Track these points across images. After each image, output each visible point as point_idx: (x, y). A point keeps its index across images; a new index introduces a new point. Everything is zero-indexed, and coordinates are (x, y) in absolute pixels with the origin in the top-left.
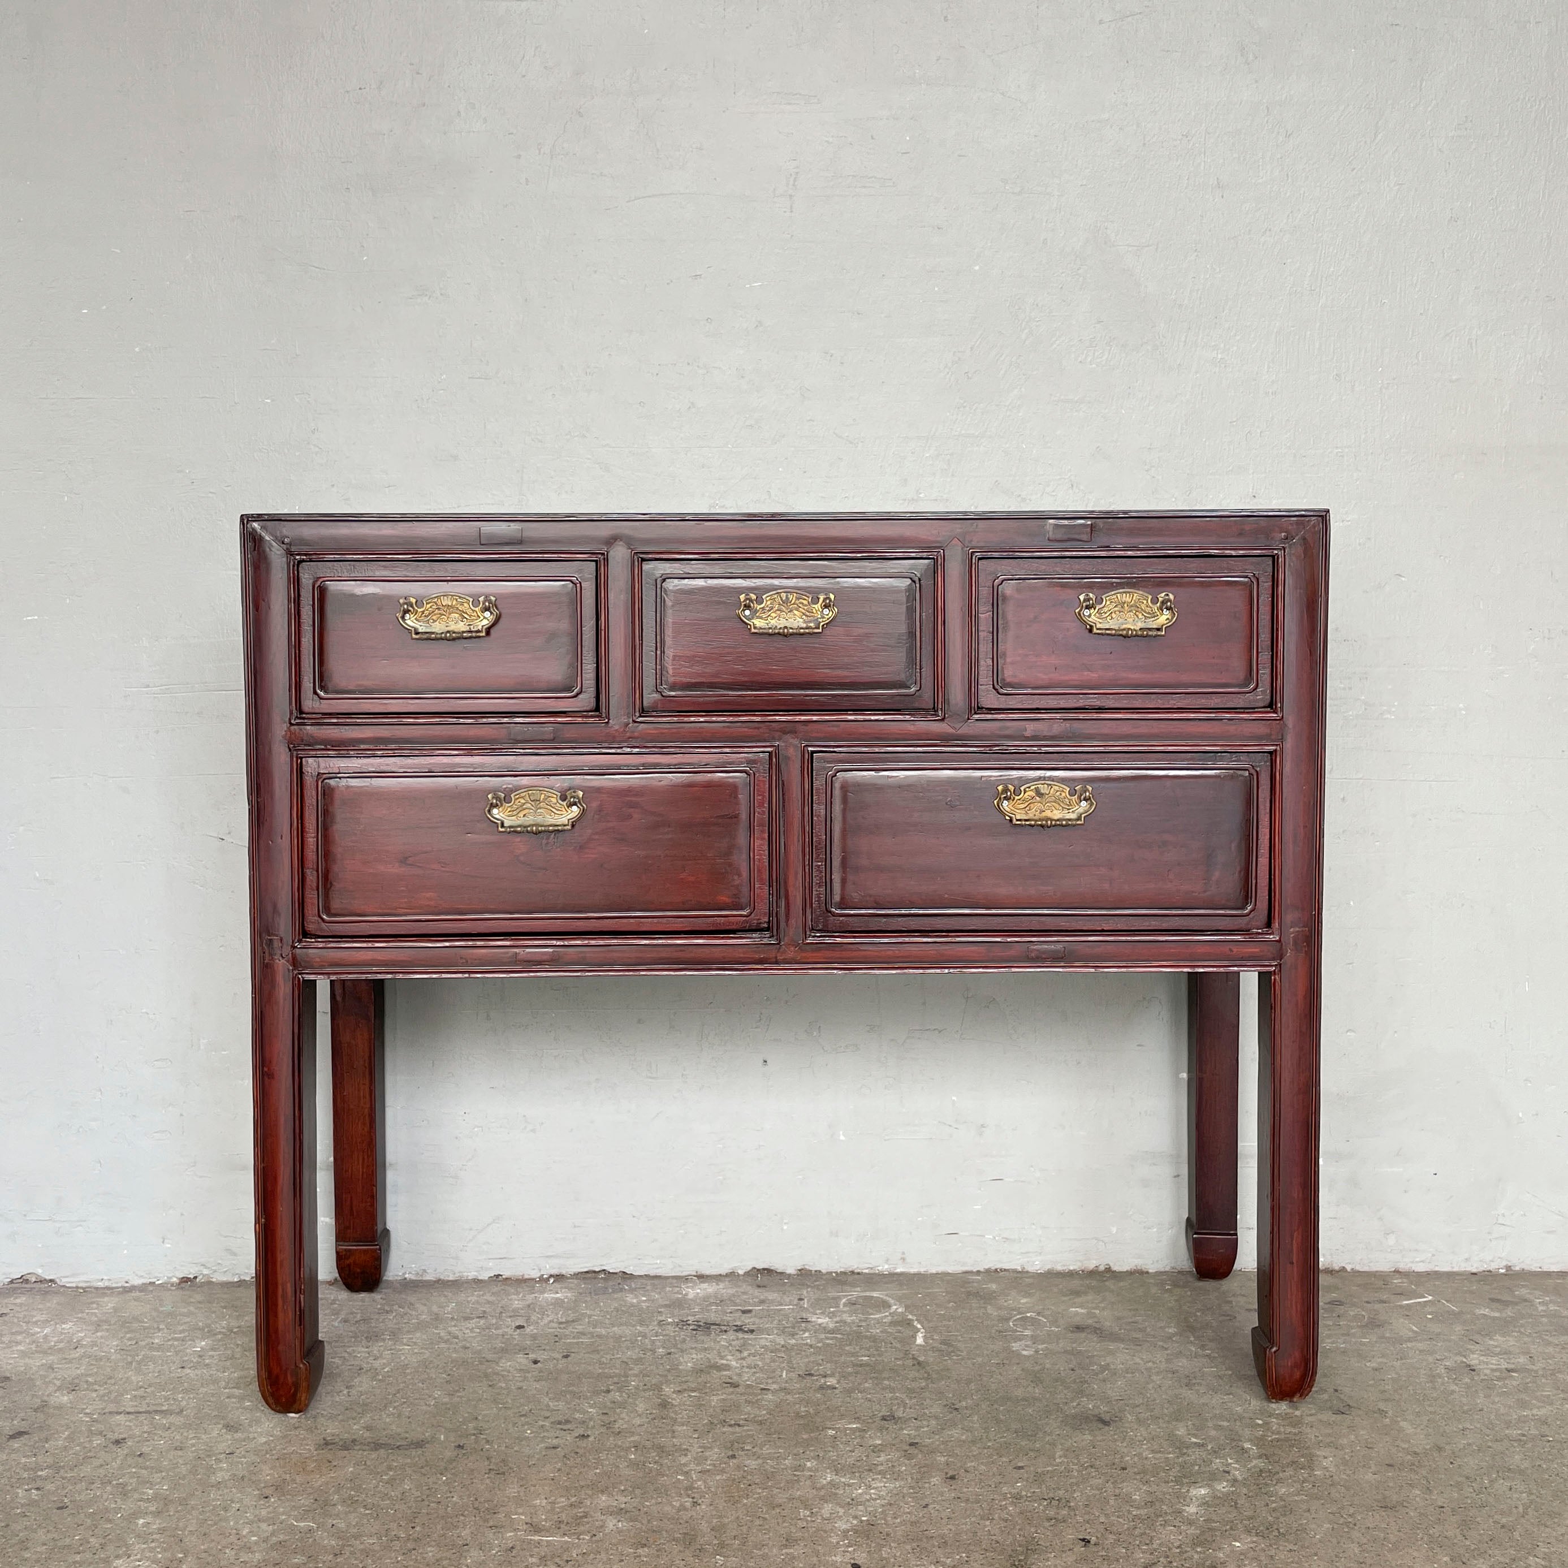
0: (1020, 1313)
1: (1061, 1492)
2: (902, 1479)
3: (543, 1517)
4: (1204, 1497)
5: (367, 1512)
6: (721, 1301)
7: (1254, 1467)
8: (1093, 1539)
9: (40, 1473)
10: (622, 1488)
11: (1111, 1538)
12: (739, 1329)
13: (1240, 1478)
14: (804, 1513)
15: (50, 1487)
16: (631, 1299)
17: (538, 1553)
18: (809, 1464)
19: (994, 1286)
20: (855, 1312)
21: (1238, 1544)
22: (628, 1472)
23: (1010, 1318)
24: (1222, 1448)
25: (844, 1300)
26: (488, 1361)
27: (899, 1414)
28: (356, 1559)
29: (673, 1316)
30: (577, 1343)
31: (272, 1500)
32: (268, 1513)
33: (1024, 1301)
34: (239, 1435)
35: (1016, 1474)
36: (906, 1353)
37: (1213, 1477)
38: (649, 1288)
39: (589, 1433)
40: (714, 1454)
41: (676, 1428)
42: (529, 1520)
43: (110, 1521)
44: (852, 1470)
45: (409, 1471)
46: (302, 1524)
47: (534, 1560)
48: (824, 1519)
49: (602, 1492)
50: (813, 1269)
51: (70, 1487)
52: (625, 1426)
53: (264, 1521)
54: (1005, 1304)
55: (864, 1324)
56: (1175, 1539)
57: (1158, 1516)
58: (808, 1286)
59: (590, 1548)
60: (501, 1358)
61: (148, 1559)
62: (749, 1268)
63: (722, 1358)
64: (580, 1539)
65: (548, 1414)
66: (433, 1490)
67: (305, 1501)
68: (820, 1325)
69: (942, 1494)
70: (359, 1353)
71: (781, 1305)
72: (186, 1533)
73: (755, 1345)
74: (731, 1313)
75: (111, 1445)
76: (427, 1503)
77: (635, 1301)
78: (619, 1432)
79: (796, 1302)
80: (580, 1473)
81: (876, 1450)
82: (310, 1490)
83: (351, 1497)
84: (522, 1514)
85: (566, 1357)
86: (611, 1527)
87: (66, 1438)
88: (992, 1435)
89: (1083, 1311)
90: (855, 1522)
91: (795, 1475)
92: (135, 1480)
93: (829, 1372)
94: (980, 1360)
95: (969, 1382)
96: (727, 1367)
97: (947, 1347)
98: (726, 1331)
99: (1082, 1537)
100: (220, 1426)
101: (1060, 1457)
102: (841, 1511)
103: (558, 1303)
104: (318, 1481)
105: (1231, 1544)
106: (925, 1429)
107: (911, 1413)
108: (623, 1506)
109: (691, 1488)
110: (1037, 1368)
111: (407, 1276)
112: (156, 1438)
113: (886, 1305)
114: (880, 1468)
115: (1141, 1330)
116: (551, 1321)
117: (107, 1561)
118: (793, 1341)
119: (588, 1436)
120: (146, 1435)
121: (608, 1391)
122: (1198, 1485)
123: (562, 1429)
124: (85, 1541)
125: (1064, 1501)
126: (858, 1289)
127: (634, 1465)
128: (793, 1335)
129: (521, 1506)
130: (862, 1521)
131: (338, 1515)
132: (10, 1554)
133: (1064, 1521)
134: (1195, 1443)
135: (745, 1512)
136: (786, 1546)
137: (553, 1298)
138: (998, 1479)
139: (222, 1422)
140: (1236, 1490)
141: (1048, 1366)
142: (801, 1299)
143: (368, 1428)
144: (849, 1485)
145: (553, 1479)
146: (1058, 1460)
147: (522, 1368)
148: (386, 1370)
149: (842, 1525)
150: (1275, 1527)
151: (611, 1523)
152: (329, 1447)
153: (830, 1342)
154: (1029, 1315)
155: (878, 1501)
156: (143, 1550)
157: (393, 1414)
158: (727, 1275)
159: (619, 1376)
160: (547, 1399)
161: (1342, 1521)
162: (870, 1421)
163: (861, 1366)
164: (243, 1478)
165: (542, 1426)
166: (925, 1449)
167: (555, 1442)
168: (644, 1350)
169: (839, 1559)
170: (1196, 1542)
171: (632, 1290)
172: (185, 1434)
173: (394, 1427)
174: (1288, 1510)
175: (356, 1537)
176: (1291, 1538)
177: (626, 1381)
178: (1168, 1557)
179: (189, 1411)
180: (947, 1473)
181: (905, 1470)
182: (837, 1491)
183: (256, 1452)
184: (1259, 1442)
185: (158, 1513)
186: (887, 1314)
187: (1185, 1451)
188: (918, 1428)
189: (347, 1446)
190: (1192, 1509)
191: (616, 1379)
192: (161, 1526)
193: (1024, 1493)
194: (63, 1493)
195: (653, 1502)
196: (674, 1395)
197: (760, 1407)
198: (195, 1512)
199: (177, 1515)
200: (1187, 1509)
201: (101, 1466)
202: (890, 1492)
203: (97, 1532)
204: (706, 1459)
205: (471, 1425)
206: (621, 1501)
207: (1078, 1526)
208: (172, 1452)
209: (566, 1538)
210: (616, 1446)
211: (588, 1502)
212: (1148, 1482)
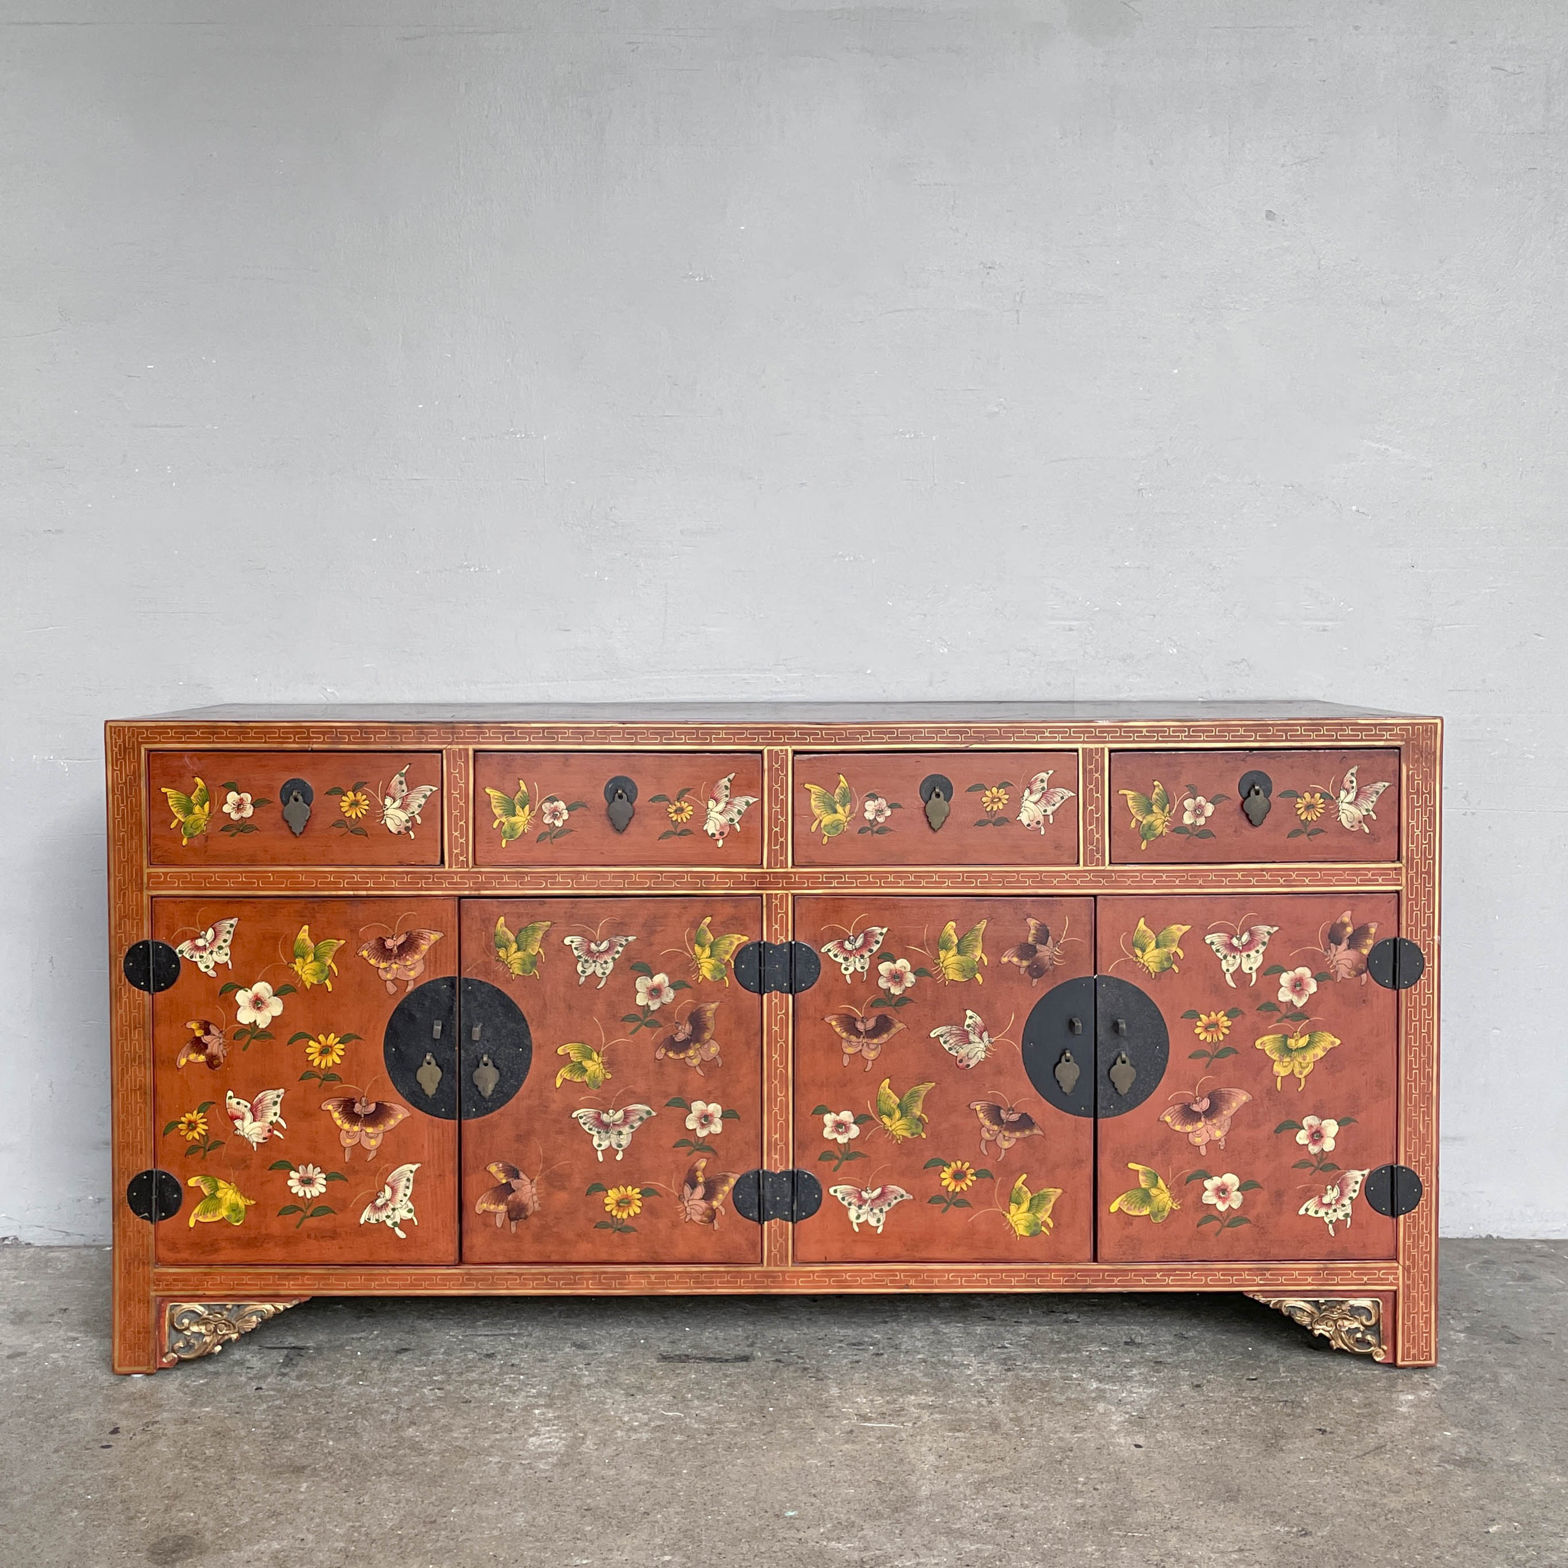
2: (1157, 1387)
3: (868, 1410)
4: (1411, 1401)
5: (721, 1405)
7: (1449, 1380)
8: (1328, 1429)
9: (435, 1378)
10: (925, 1391)
11: (1343, 1428)
15: (448, 1387)
17: (874, 1435)
18: (1074, 1376)
21: (1449, 1434)
22: (926, 1380)
27: (1138, 1340)
28: (728, 1438)
31: (638, 1397)
32: (639, 1406)
34: (587, 1352)
35: (1251, 1384)
40: (993, 1368)
42: (856, 1412)
43: (511, 1411)
44: (1111, 1379)
45: (742, 1377)
46: (671, 1414)
47: (873, 1440)
48: (1101, 1414)
49: (911, 1394)
51: (465, 1388)
53: (638, 1412)
57: (1378, 1414)
59: (915, 1432)
61: (556, 1437)
64: (904, 1426)
66: (769, 1391)
67: (666, 1398)
69: (1193, 1397)
72: (579, 1419)
78: (906, 1352)
81: (1127, 1366)
82: (666, 1390)
83: (702, 1395)
84: (849, 1408)
86: (927, 1418)
87: (443, 1354)
88: (1221, 1357)
90: (1127, 1416)
91: (1066, 1383)
92: (517, 1382)
93: (1067, 1310)
96: (978, 1307)
99: (1318, 1428)
100: (569, 1345)
101: (1284, 1372)
102: (1113, 1409)
104: (670, 1384)
108: (931, 1403)
114: (1135, 1379)
119: (882, 1354)
120: (510, 1351)
122: (1405, 1393)
125: (1296, 1402)
129: (846, 1402)
130: (1133, 1416)
131: (697, 1408)
133: (1301, 1417)
135: (1033, 1409)
136: (1076, 1433)
138: (1237, 1387)
139: (570, 1341)
143: (694, 1347)
144: (1114, 1391)
149: (1117, 1418)
150: (1476, 1422)
151: (926, 1415)
152: (668, 1360)
155: (1142, 1402)
156: (549, 1431)
161: (1530, 1418)
162: (1115, 1345)
164: (606, 1381)
165: (840, 1347)
166: (1169, 1366)
167: (856, 1358)
169: (1122, 1441)
170: (1413, 1432)
172: (542, 1351)
173: (715, 1346)
174: (1483, 1410)
175: (718, 1422)
176: (1492, 1429)
178: (1393, 1442)
179: (537, 1334)
180: (1192, 1383)
181: (1157, 1381)
182: (1105, 1395)
183: (607, 1364)
185: (546, 1406)
188: (1157, 1351)
189: (684, 1358)
190: (1403, 1409)
192: (556, 1414)
193: (1261, 1397)
194: (462, 1392)
195: (955, 1401)
196: (944, 1326)
197: (1019, 1335)
198: (578, 1405)
199: (565, 1407)
200: (1401, 1409)
201: (483, 1373)
202: (1149, 1395)
203: (503, 1418)
204: (987, 1371)
205: (781, 1346)
206: (929, 1400)
207: (1313, 1420)
208: (538, 1364)
209: (893, 1425)
210: (908, 1362)
211: (901, 1400)
212: (1362, 1391)
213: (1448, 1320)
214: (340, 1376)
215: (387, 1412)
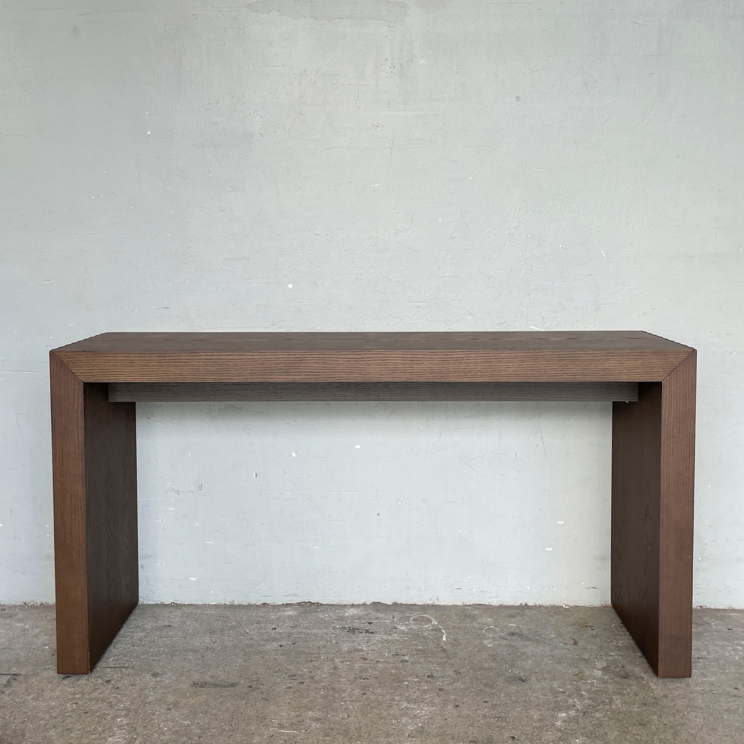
0: (488, 626)
1: (503, 714)
2: (436, 706)
3: (285, 721)
4: (564, 717)
5: (212, 717)
6: (359, 618)
7: (586, 703)
8: (516, 737)
9: (76, 696)
10: (318, 708)
11: (524, 737)
12: (367, 631)
13: (580, 709)
14: (394, 721)
15: (80, 703)
16: (321, 616)
17: (283, 739)
18: (396, 698)
19: (477, 613)
20: (417, 624)
21: (578, 741)
22: (320, 700)
23: (483, 629)
24: (572, 694)
25: (412, 618)
26: (261, 645)
27: (435, 675)
28: (208, 740)
29: (339, 625)
30: (298, 637)
31: (173, 710)
32: (171, 717)
33: (489, 620)
34: (157, 679)
35: (484, 705)
36: (438, 644)
37: (568, 708)
38: (329, 610)
39: (304, 681)
40: (357, 692)
41: (340, 679)
42: (279, 722)
43: (105, 719)
44: (415, 701)
45: (229, 698)
46: (185, 722)
48: (403, 725)
49: (310, 710)
50: (399, 603)
51: (89, 703)
52: (319, 678)
53: (169, 721)
54: (481, 621)
55: (420, 630)
56: (551, 738)
57: (544, 727)
58: (397, 611)
59: (305, 737)
60: (266, 644)
61: (122, 738)
62: (372, 602)
63: (360, 646)
64: (300, 732)
65: (286, 672)
66: (239, 707)
67: (186, 711)
68: (402, 630)
69: (453, 714)
70: (207, 640)
71: (385, 620)
72: (138, 725)
73: (373, 640)
74: (364, 623)
75: (105, 683)
76: (237, 714)
77: (323, 617)
78: (317, 681)
79: (391, 618)
80: (300, 701)
81: (425, 692)
82: (188, 706)
83: (205, 710)
84: (276, 719)
85: (294, 644)
86: (313, 727)
88: (474, 686)
89: (514, 625)
90: (416, 726)
91: (391, 704)
92: (115, 700)
93: (405, 654)
94: (470, 649)
95: (465, 660)
96: (362, 650)
97: (455, 643)
98: (361, 632)
99: (511, 736)
100: (150, 675)
101: (503, 697)
102: (410, 721)
103: (290, 617)
104: (191, 701)
105: (575, 741)
106: (446, 682)
107: (440, 674)
108: (318, 717)
109: (346, 709)
110: (494, 653)
111: (226, 603)
112: (123, 680)
113: (430, 621)
114: (427, 701)
115: (539, 635)
116: (287, 626)
117: (105, 739)
118: (390, 638)
119: (304, 683)
120: (119, 678)
121: (312, 661)
122: (562, 712)
123: (292, 679)
124: (95, 729)
125: (504, 718)
126: (418, 613)
127: (324, 697)
128: (390, 635)
129: (276, 716)
130: (419, 726)
131: (200, 718)
132: (65, 735)
133: (504, 728)
134: (561, 691)
135: (369, 721)
136: (386, 738)
137: (288, 615)
138: (476, 707)
139: (150, 672)
140: (578, 715)
141: (499, 652)
142: (394, 617)
143: (212, 677)
144: (413, 709)
145: (289, 703)
146: (502, 699)
147: (276, 648)
148: (218, 649)
149: (410, 728)
150: (594, 733)
151: (314, 725)
152: (195, 686)
153: (406, 639)
154: (491, 627)
155: (426, 717)
156: (120, 733)
157: (222, 670)
158: (362, 605)
159: (316, 654)
160: (286, 664)
161: (622, 730)
162: (422, 678)
163: (419, 651)
164: (160, 700)
165: (284, 677)
166: (446, 692)
167: (290, 685)
168: (327, 641)
170: (559, 739)
171: (322, 612)
172: (135, 678)
173: (222, 677)
174: (600, 724)
175: (207, 729)
177: (319, 656)
179: (137, 667)
180: (455, 704)
181: (437, 702)
182: (408, 711)
183: (165, 687)
184: (588, 691)
185: (125, 716)
186: (430, 625)
187: (556, 695)
188: (443, 682)
189: (203, 685)
190: (559, 723)
191: (315, 655)
192: (127, 722)
193: (487, 714)
194: (86, 706)
195: (331, 715)
196: (340, 664)
197: (376, 670)
198: (141, 716)
199: (133, 717)
200: (557, 723)
201: (101, 693)
202: (431, 712)
203: (101, 724)
204: (353, 695)
205: (254, 676)
206: (318, 714)
207: (510, 730)
208: (130, 687)
209: (295, 732)
210: (315, 688)
211: (304, 714)
212: (540, 710)
213: (595, 662)
214: (29, 694)
215: (44, 718)
